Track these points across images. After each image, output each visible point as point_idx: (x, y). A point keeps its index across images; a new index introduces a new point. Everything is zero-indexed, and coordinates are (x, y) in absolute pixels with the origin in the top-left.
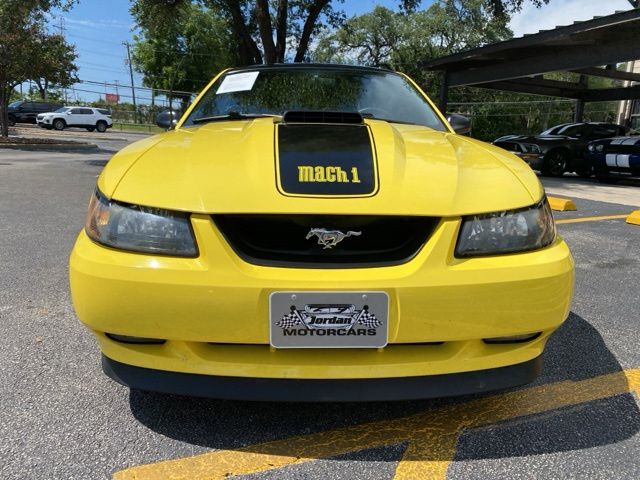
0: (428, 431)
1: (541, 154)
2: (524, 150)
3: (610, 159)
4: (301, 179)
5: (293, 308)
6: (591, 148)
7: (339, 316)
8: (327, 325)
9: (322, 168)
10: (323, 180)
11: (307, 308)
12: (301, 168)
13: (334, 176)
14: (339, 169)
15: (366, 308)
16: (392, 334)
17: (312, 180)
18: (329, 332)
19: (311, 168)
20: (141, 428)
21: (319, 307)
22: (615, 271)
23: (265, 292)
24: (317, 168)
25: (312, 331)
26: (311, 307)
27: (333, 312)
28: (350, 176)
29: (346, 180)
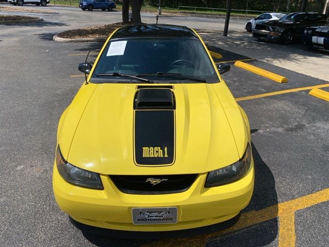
0: (195, 240)
1: (280, 32)
2: (271, 30)
3: (314, 39)
4: (144, 156)
5: (141, 213)
6: (306, 31)
7: (158, 215)
8: (154, 218)
9: (152, 148)
10: (152, 156)
11: (146, 213)
12: (144, 148)
13: (157, 153)
14: (159, 148)
15: (169, 212)
16: (179, 219)
17: (148, 156)
18: (155, 220)
19: (148, 148)
20: (86, 241)
21: (151, 213)
22: (294, 133)
23: (130, 208)
24: (151, 148)
25: (148, 220)
26: (148, 212)
27: (156, 214)
28: (164, 154)
29: (162, 156)
